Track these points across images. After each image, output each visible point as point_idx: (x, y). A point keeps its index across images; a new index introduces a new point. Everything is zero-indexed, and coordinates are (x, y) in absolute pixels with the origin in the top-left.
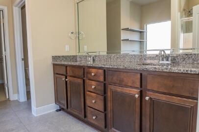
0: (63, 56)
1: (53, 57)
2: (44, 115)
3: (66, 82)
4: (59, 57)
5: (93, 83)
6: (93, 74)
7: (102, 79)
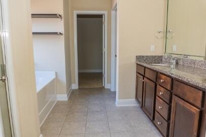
0: (147, 56)
1: (137, 56)
2: (125, 107)
3: (143, 82)
4: (143, 57)
5: (162, 89)
6: (161, 80)
7: (169, 87)
